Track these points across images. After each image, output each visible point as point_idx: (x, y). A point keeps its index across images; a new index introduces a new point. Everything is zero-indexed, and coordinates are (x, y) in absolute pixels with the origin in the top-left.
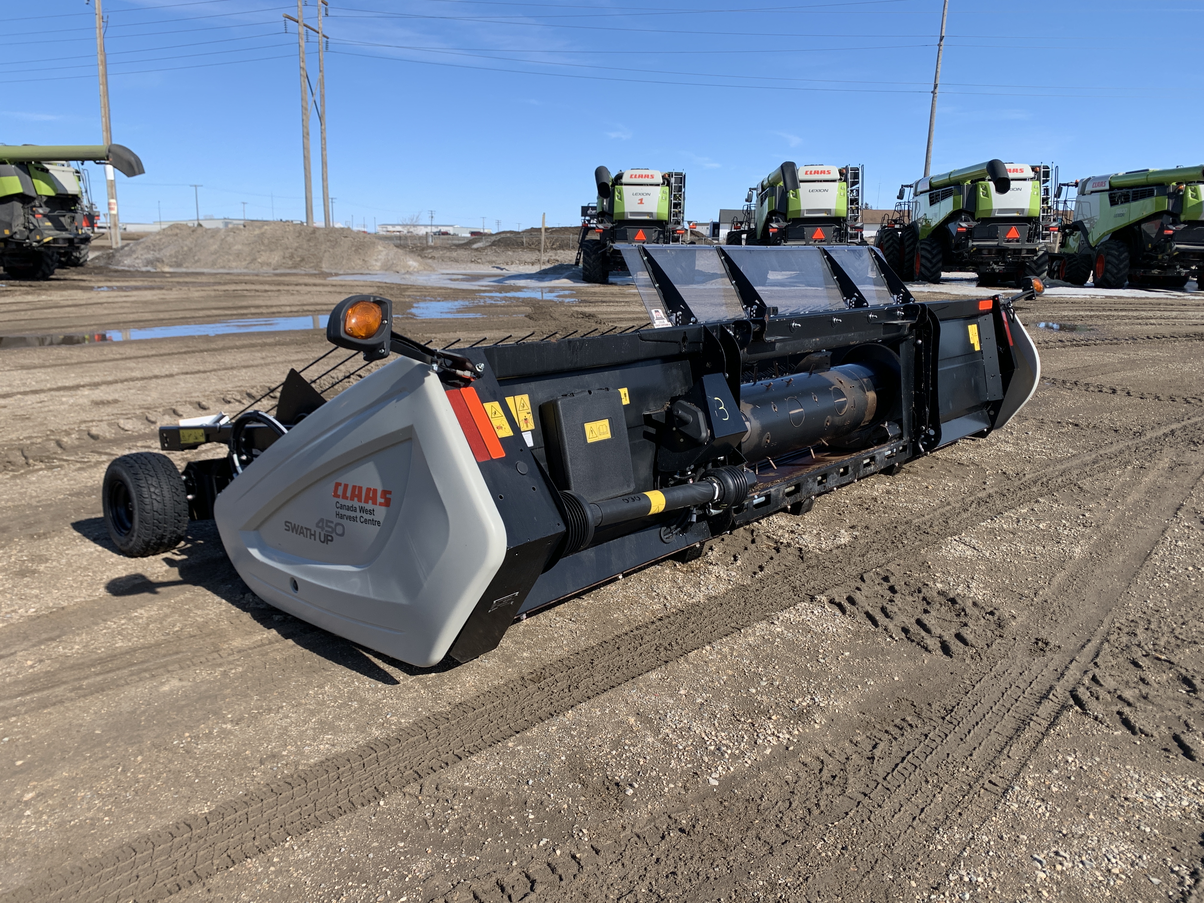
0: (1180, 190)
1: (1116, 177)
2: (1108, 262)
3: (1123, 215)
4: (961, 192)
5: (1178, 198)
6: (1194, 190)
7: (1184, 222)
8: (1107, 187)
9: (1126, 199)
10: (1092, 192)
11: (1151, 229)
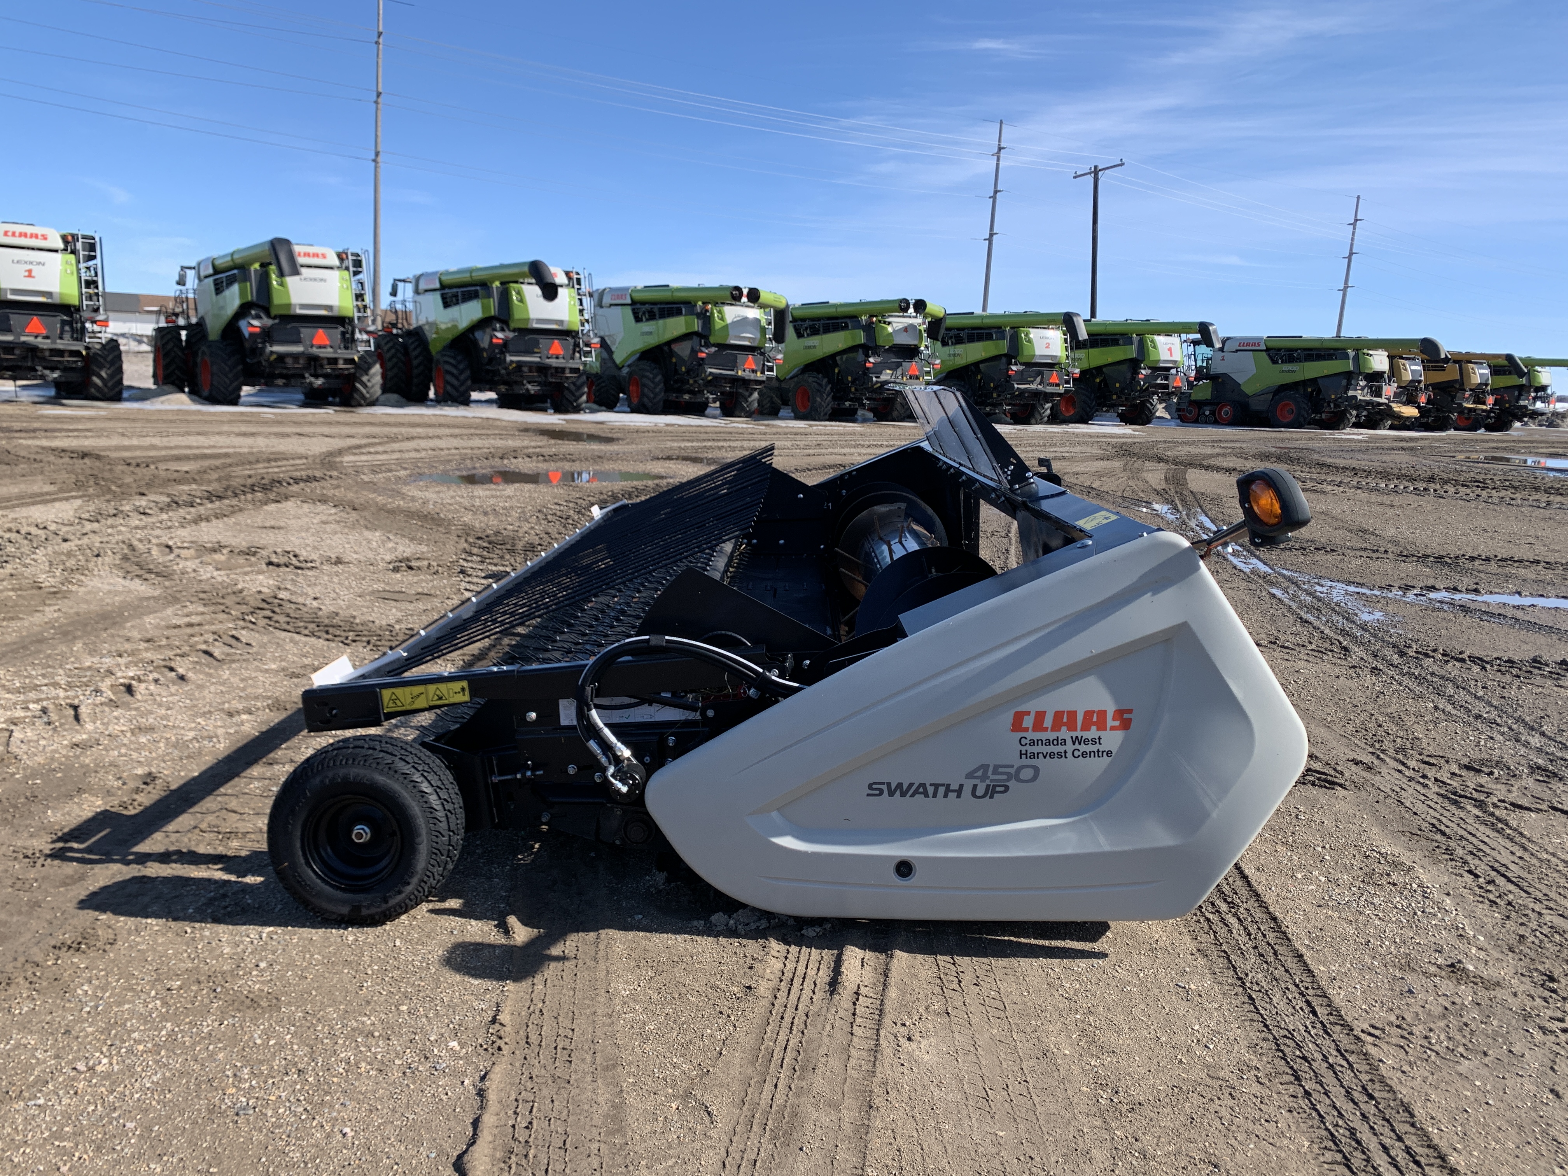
0: (707, 311)
1: (635, 290)
2: (644, 385)
3: (651, 333)
4: (489, 295)
5: (706, 318)
6: (720, 312)
7: (714, 345)
8: (629, 301)
9: (652, 317)
10: (611, 305)
11: (683, 350)
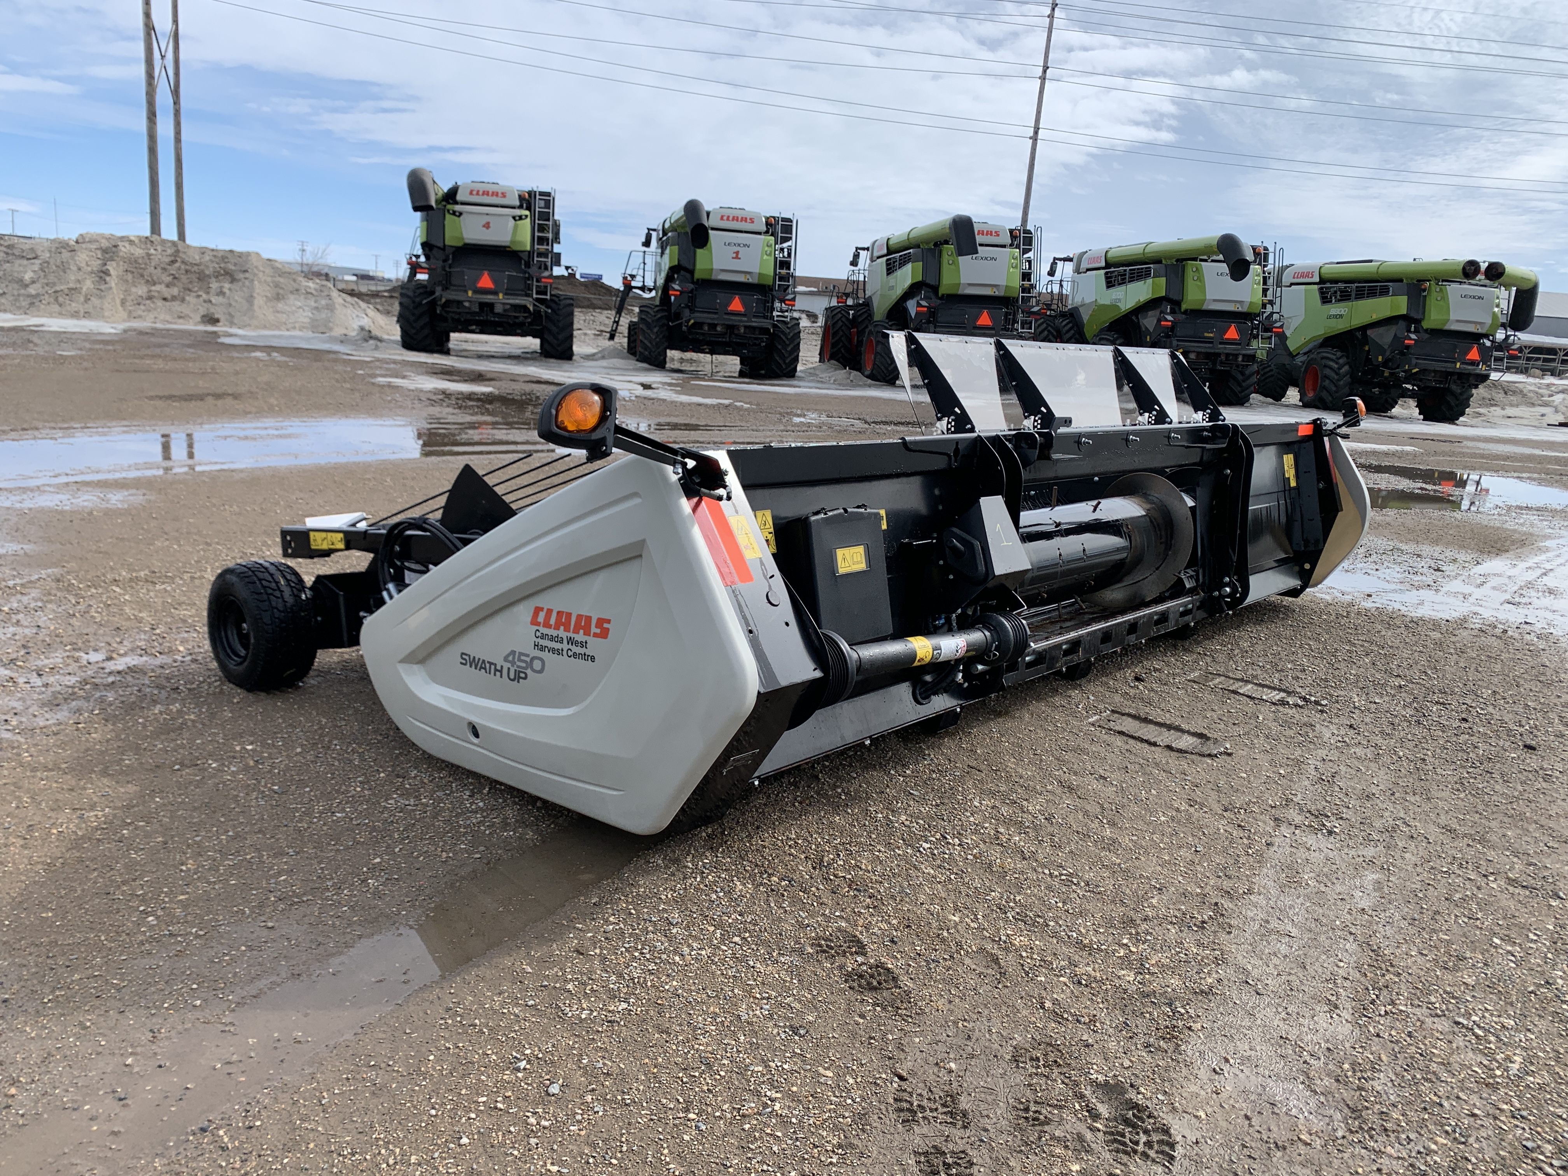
1: (1326, 266)
3: (1341, 316)
7: (1428, 331)
8: (1316, 279)
9: (1345, 296)
11: (1382, 336)
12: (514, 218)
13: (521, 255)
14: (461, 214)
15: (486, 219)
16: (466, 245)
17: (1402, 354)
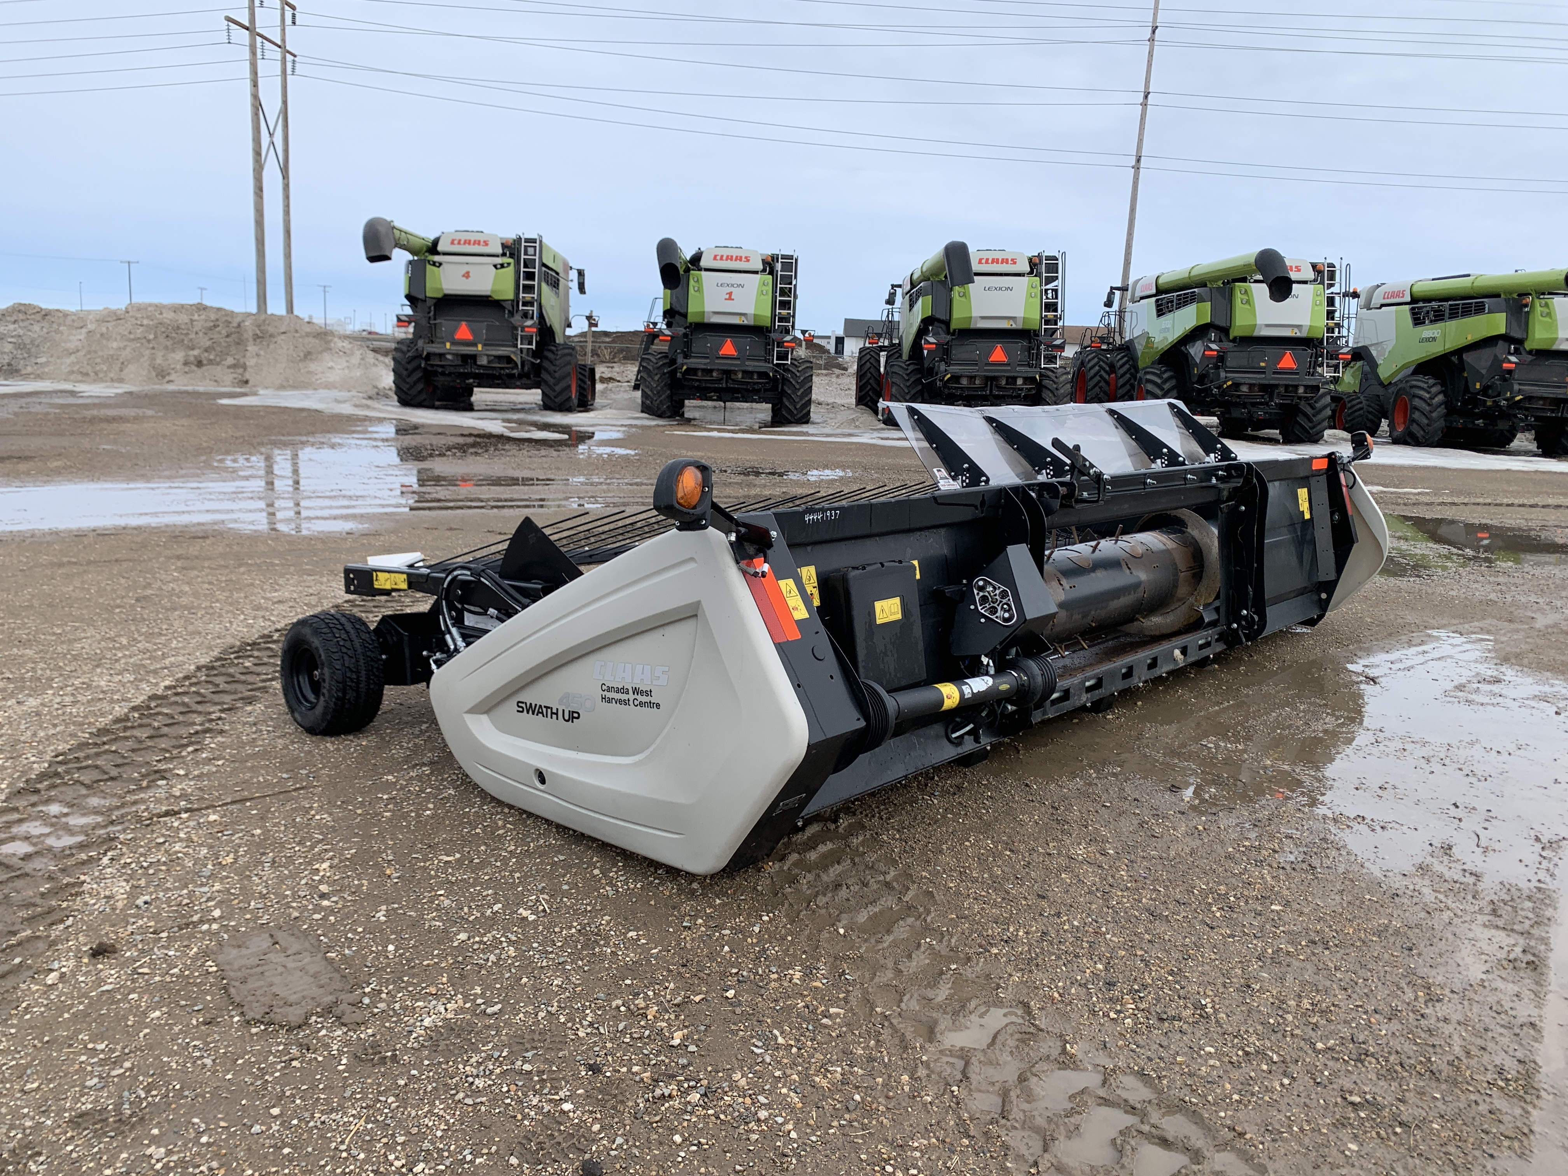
2: (1414, 408)
3: (1434, 339)
5: (1522, 316)
6: (1545, 306)
7: (1530, 352)
8: (1408, 299)
9: (1439, 317)
10: (1382, 306)
11: (1480, 361)
12: (495, 266)
13: (504, 304)
14: (440, 264)
15: (466, 268)
16: (446, 295)
17: (1505, 380)
